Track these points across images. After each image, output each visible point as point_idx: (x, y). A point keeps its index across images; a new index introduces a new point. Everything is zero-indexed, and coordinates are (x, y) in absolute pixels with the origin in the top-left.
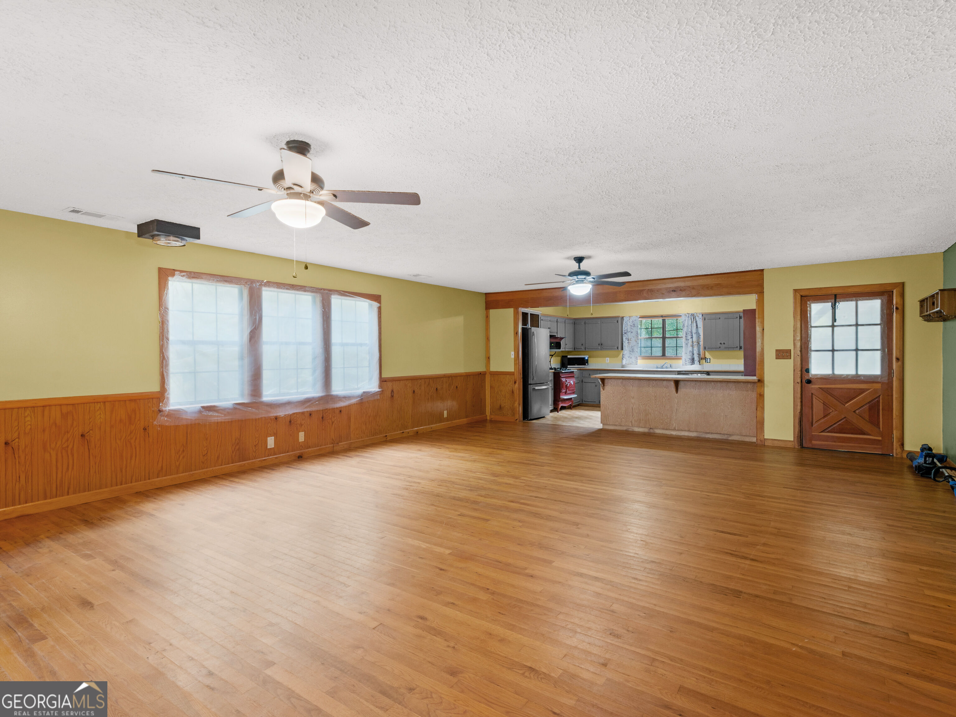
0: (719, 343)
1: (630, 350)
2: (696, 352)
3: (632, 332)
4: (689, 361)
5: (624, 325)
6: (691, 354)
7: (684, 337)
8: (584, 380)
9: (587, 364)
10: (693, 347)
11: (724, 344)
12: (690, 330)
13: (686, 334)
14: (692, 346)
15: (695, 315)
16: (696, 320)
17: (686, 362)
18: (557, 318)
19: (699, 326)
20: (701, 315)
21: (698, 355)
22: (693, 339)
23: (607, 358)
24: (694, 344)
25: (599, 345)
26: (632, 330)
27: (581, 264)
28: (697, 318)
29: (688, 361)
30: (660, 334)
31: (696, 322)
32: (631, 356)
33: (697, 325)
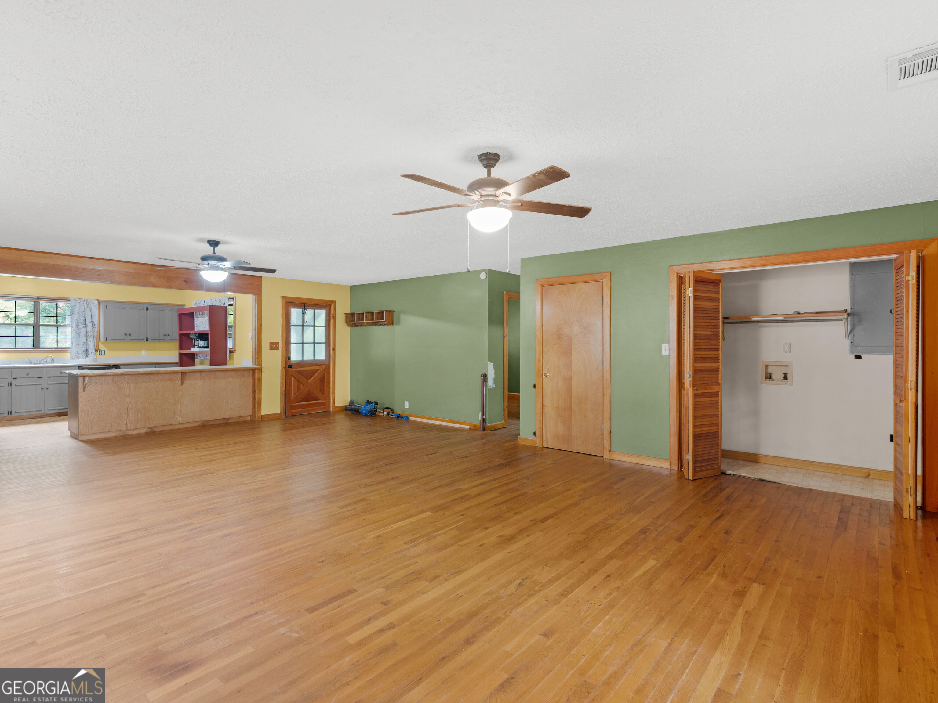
27: (216, 249)
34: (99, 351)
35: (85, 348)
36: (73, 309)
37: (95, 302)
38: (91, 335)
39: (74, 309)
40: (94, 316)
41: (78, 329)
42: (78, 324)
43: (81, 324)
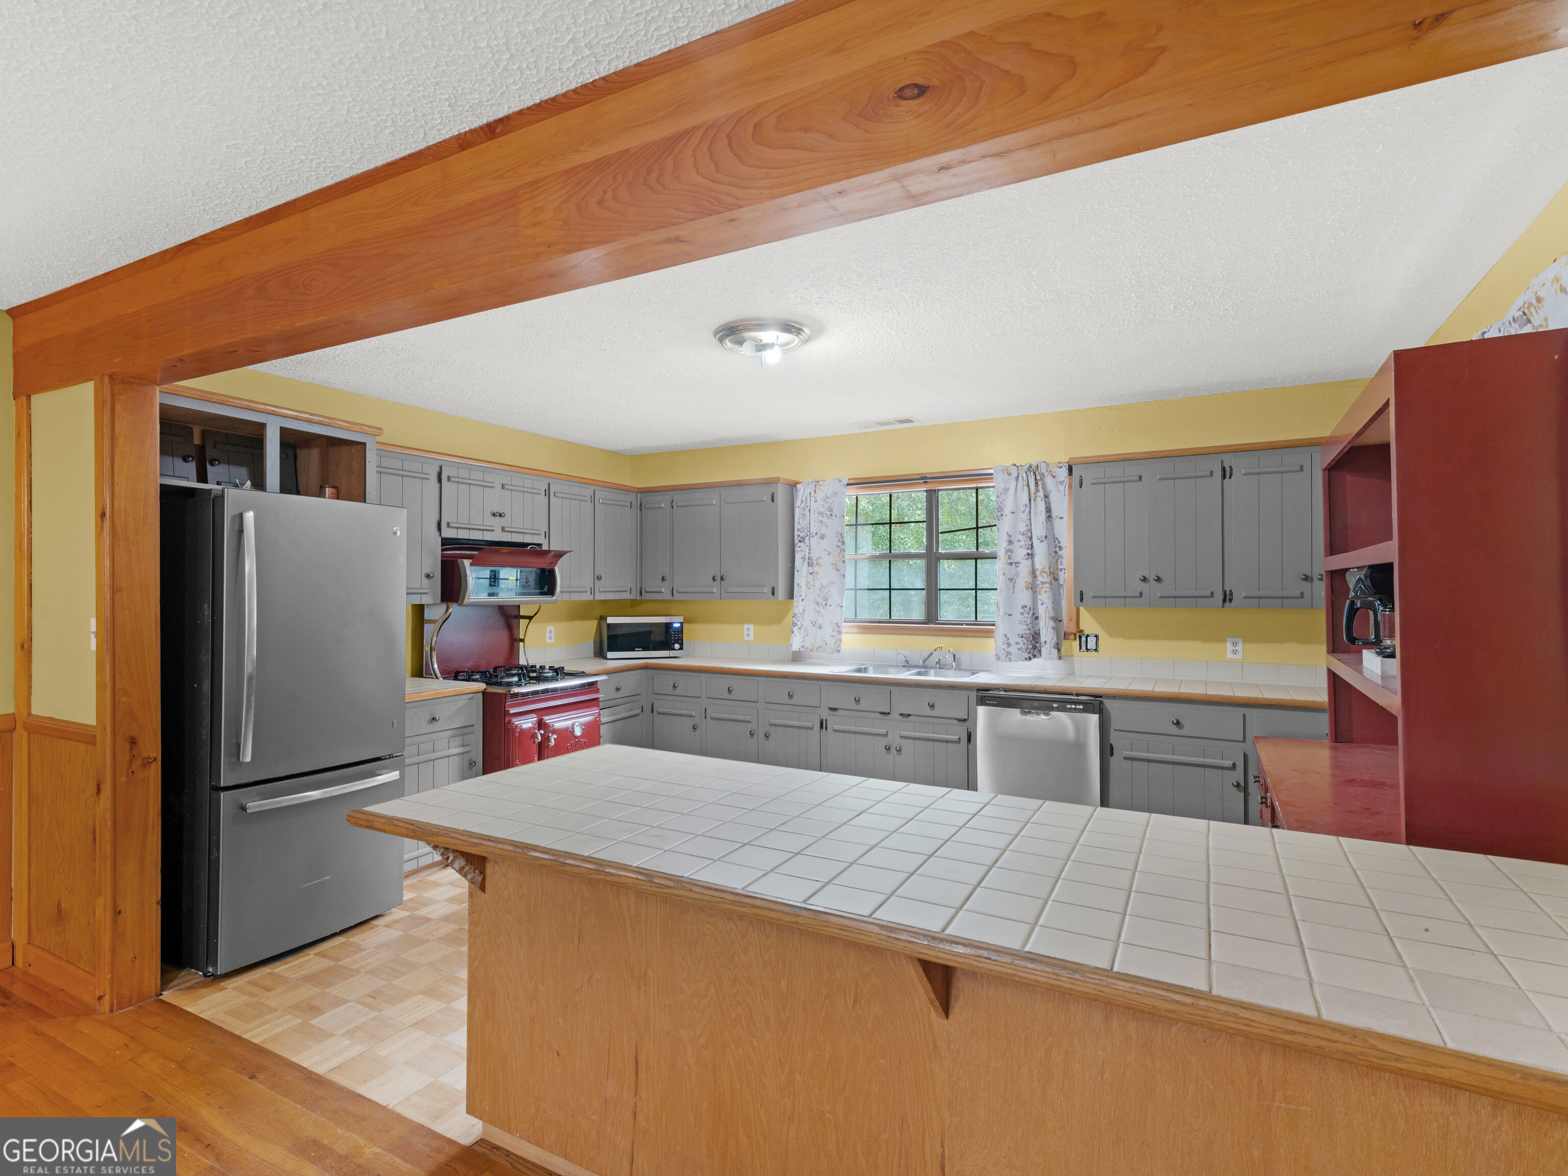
0: (1139, 575)
1: (818, 600)
2: (1044, 612)
3: (822, 537)
4: (1021, 645)
5: (797, 512)
6: (1028, 618)
7: (1001, 554)
8: (659, 708)
9: (677, 646)
10: (1035, 592)
11: (1159, 579)
12: (1022, 527)
13: (1010, 542)
14: (1033, 588)
15: (1043, 470)
16: (1044, 488)
17: (1010, 649)
18: (548, 480)
19: (1055, 512)
20: (1064, 472)
21: (1052, 624)
22: (1033, 563)
23: (746, 626)
24: (1040, 579)
25: (714, 579)
26: (824, 530)
28: (1049, 480)
29: (1018, 645)
30: (918, 540)
31: (1046, 497)
32: (820, 621)
33: (1048, 510)
34: (1080, 637)
35: (1025, 627)
36: (1001, 500)
37: (1060, 469)
38: (1043, 583)
39: (1004, 500)
40: (1056, 517)
41: (1011, 564)
42: (1010, 547)
43: (1021, 547)
